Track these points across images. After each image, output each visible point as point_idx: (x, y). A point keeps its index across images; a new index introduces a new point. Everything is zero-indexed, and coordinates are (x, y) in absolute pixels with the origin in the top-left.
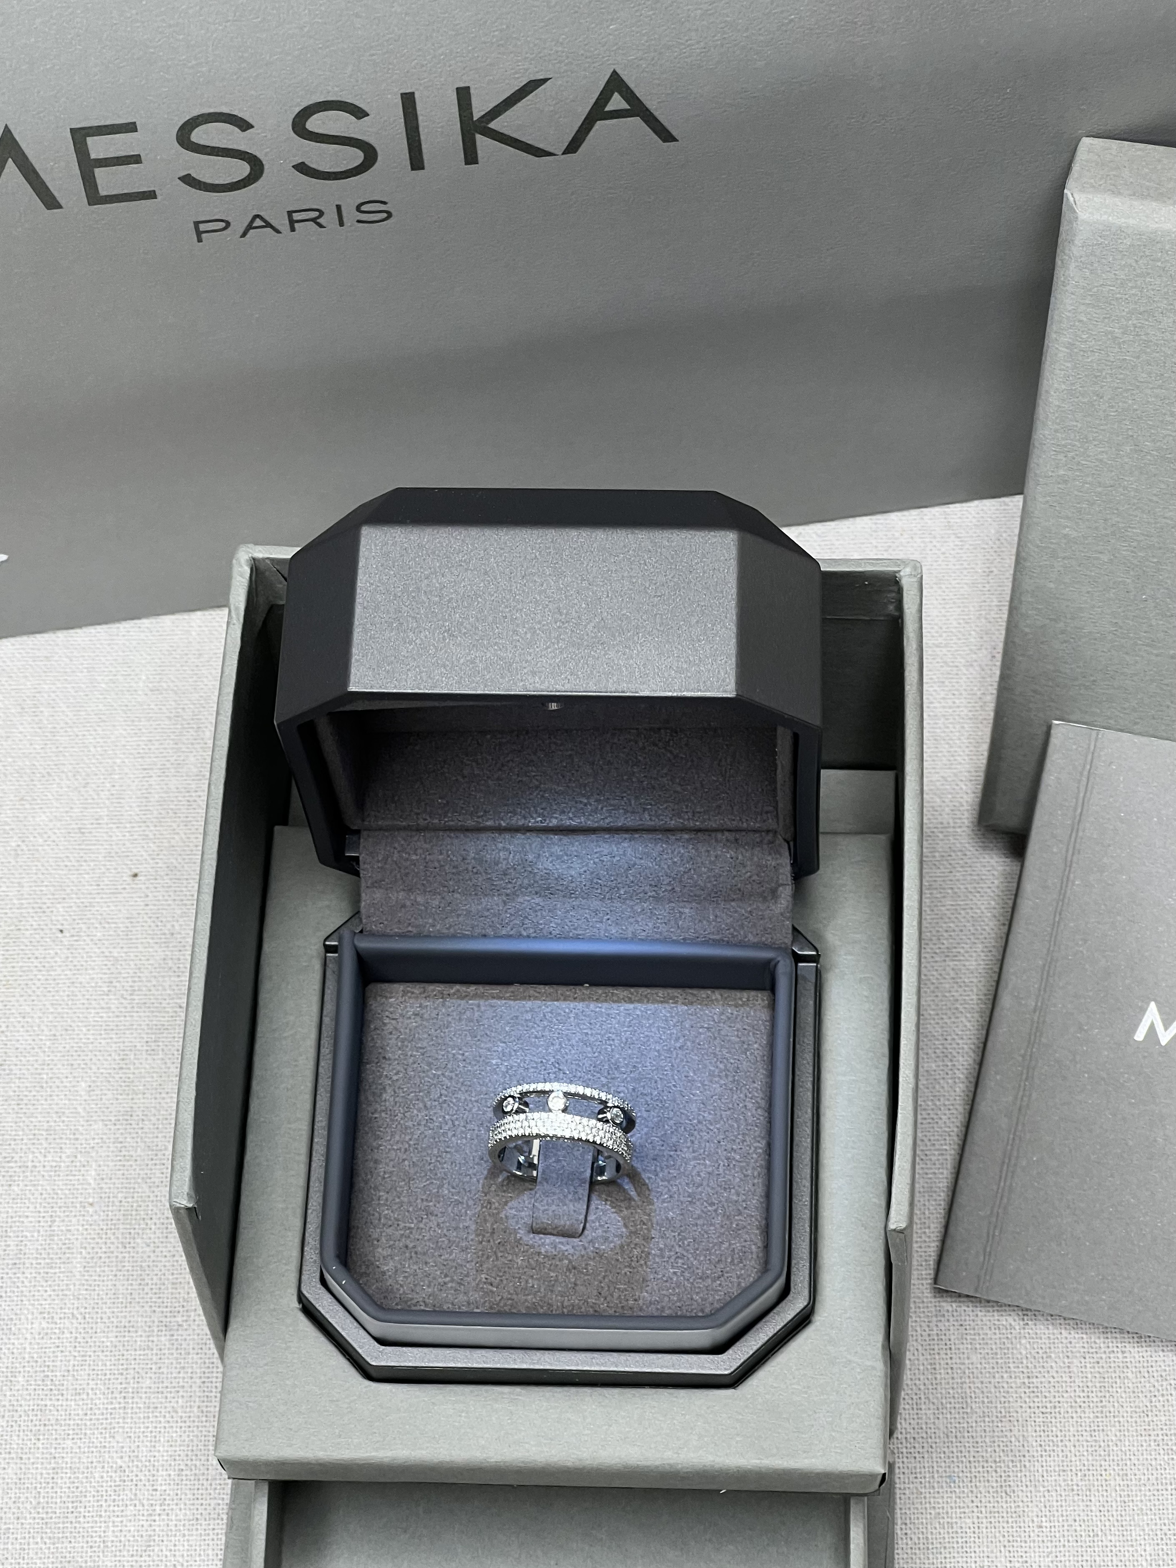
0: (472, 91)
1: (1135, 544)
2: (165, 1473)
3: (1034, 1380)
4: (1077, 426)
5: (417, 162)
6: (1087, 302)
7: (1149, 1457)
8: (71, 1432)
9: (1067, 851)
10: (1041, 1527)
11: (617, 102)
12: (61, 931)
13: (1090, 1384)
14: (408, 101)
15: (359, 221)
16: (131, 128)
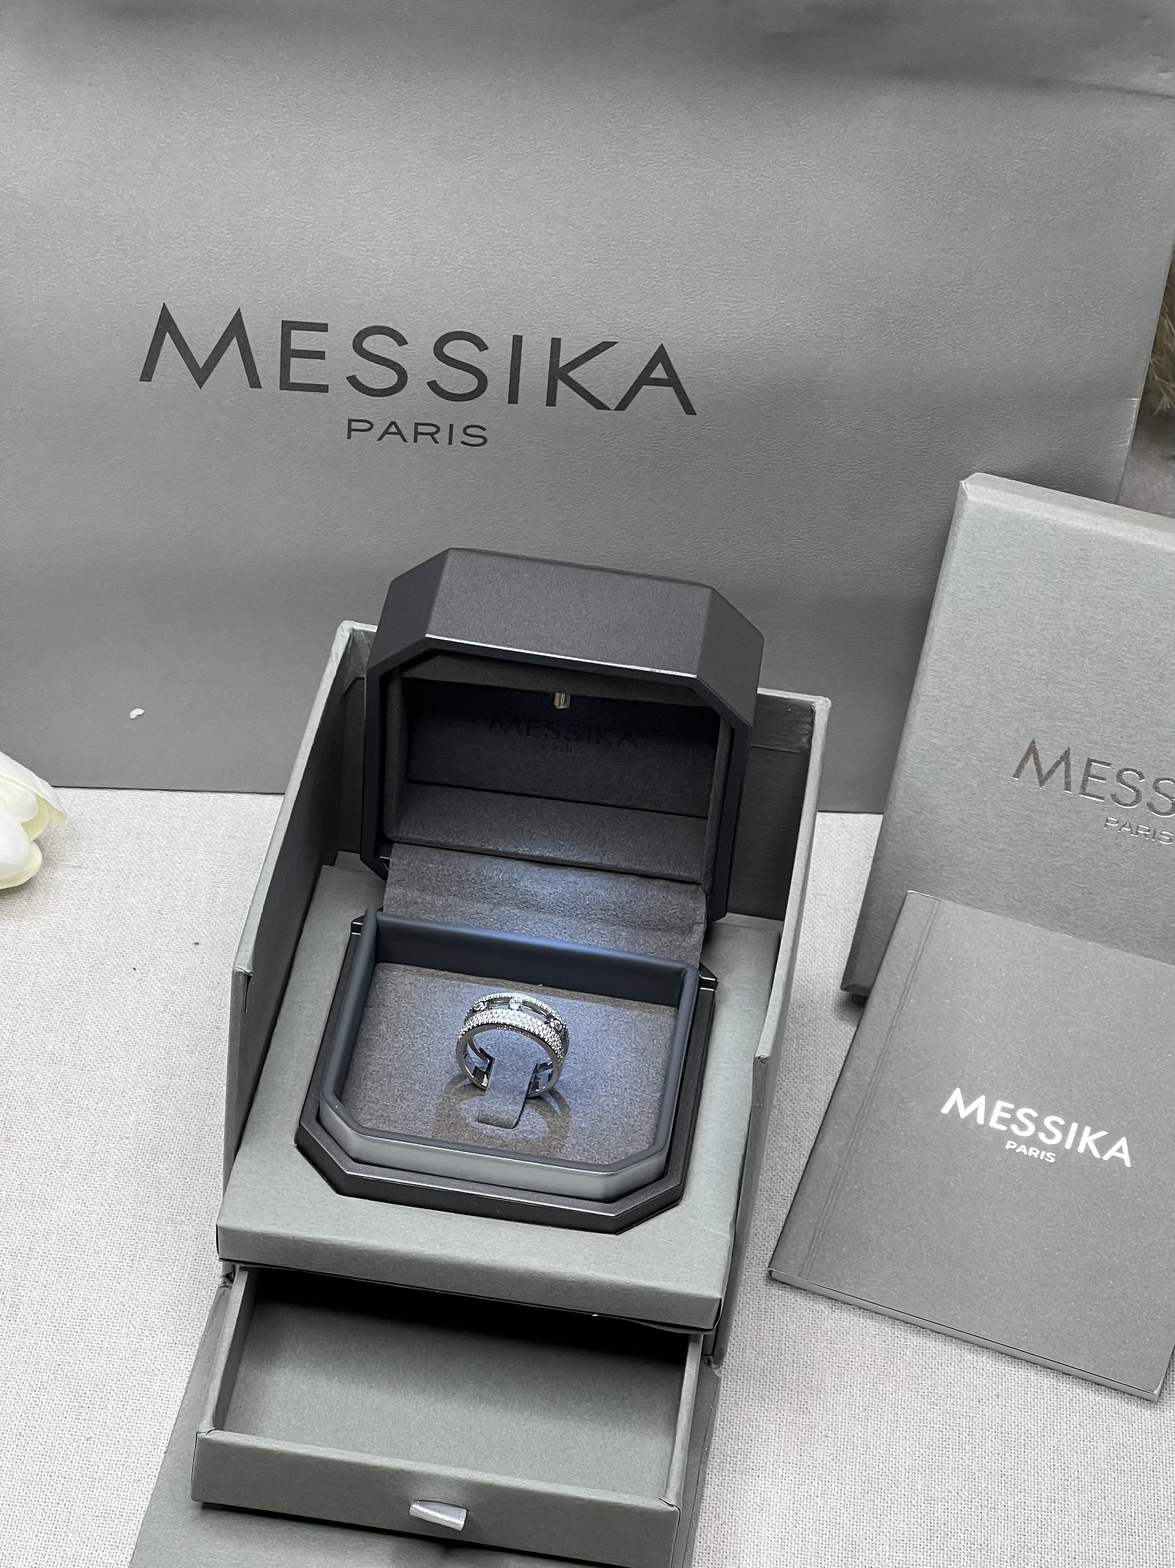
0: (562, 342)
1: (982, 755)
2: (155, 1311)
3: (835, 1346)
4: (950, 657)
5: (513, 398)
6: (968, 562)
7: (916, 1405)
8: (87, 1276)
9: (907, 979)
10: (827, 1437)
11: (659, 372)
12: (135, 969)
13: (877, 1354)
14: (517, 341)
15: (463, 443)
16: (323, 328)
